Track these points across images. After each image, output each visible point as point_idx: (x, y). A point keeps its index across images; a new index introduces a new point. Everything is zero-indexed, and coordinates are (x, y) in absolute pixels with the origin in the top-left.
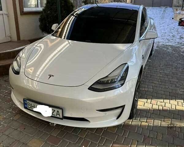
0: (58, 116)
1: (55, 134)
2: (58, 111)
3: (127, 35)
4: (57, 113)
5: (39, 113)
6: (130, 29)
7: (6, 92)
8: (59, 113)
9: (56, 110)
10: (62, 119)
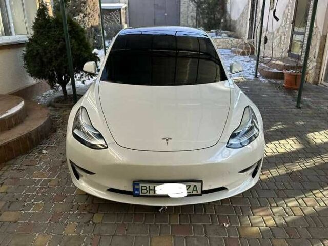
0: (195, 192)
1: (176, 221)
2: (195, 186)
3: (188, 72)
4: (194, 188)
5: (166, 197)
6: (189, 63)
7: (38, 187)
8: (196, 188)
9: (192, 184)
10: (200, 195)
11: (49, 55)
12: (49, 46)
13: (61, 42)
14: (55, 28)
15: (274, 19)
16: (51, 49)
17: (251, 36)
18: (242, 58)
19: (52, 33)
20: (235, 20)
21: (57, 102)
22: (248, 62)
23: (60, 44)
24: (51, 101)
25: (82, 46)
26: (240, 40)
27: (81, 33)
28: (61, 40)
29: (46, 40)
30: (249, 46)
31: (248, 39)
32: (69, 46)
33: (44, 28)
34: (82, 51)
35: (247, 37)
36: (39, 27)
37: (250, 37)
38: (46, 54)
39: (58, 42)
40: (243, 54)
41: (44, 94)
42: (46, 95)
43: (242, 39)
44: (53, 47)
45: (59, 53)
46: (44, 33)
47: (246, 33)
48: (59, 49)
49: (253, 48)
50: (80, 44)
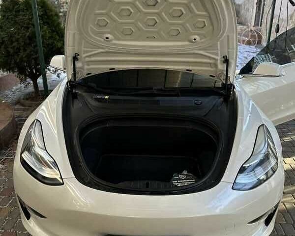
11: (15, 44)
12: (15, 33)
13: (30, 29)
14: (23, 11)
15: (289, 3)
16: (19, 37)
17: (258, 23)
18: (247, 48)
19: (21, 17)
20: (240, 3)
21: (27, 99)
22: (254, 53)
23: (29, 30)
24: (20, 98)
25: (55, 33)
26: (245, 27)
27: (56, 18)
28: (30, 26)
29: (12, 26)
30: (256, 34)
31: (254, 26)
32: (39, 34)
33: (11, 11)
34: (55, 39)
35: (253, 24)
36: (5, 10)
37: (256, 24)
38: (12, 42)
39: (28, 28)
40: (249, 43)
41: (14, 88)
42: (17, 89)
43: (248, 25)
44: (20, 35)
45: (28, 41)
46: (10, 17)
47: (251, 19)
48: (28, 37)
49: (260, 37)
50: (53, 31)
